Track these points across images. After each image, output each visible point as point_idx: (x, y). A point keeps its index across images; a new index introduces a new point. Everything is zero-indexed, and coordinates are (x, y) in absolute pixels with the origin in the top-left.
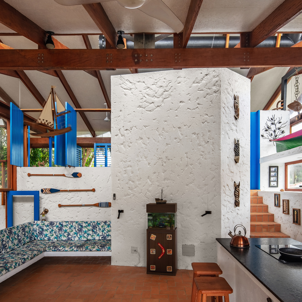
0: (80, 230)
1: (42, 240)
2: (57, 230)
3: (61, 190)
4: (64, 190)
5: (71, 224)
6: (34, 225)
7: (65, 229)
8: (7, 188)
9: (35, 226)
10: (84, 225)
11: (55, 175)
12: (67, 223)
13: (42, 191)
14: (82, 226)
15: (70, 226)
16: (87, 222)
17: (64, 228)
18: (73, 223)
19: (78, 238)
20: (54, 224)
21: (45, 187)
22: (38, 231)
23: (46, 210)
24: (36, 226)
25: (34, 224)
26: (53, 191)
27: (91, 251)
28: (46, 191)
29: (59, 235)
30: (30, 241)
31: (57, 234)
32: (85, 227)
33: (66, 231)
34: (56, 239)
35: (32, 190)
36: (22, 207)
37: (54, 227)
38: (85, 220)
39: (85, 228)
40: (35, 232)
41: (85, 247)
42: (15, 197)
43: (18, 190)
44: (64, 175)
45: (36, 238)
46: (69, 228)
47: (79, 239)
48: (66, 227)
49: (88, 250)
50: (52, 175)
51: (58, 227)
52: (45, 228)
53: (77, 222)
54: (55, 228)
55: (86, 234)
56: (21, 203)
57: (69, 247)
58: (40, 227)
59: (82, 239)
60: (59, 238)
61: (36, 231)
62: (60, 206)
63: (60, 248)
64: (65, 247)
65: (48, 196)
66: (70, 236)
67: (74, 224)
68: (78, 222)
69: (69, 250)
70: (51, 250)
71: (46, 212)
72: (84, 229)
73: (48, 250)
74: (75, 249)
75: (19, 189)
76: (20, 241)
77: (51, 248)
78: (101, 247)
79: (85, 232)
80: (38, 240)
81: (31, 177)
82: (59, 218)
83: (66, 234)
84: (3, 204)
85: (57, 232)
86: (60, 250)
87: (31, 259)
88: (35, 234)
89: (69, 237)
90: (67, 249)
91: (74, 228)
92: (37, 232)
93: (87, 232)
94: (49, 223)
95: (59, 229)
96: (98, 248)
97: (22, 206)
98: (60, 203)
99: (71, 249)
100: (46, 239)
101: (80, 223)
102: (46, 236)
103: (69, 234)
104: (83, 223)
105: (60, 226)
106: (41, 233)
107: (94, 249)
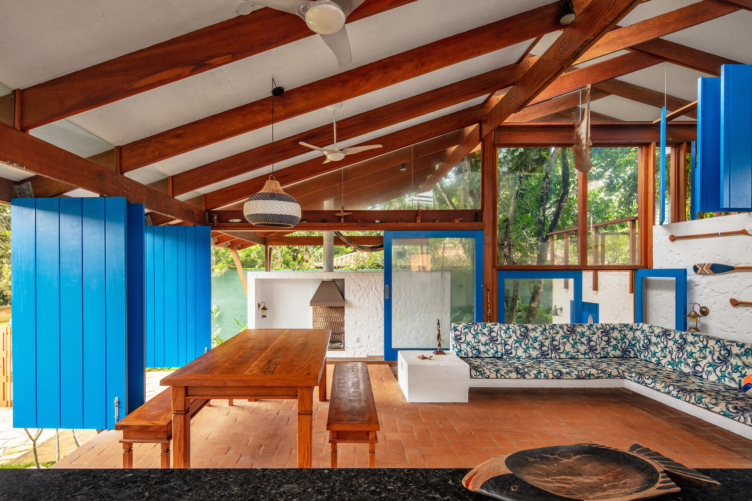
0: (724, 360)
1: (647, 361)
2: (674, 347)
3: (739, 266)
4: (744, 266)
5: (705, 342)
6: (637, 329)
7: (689, 351)
8: (637, 263)
9: (638, 333)
10: (735, 350)
11: (723, 234)
12: (696, 338)
13: (696, 269)
14: (729, 352)
15: (701, 345)
16: (743, 346)
17: (689, 348)
18: (710, 341)
19: (717, 378)
20: (669, 335)
21: (702, 261)
22: (642, 342)
23: (704, 310)
24: (641, 332)
25: (639, 328)
26: (717, 269)
27: (708, 409)
28: (704, 269)
29: (677, 360)
30: (623, 357)
31: (673, 357)
32: (737, 355)
33: (691, 355)
34: (670, 366)
35: (678, 268)
36: (662, 300)
37: (669, 342)
38: (740, 339)
39: (738, 358)
40: (638, 344)
41: (695, 395)
42: (649, 280)
43: (654, 268)
44: (744, 232)
45: (638, 354)
46: (699, 349)
47: (719, 380)
48: (692, 346)
49: (701, 405)
50: (716, 235)
51: (676, 342)
52: (654, 339)
53: (718, 341)
54: (671, 343)
55: (738, 374)
56: (659, 292)
57: (663, 385)
58: (646, 337)
59: (727, 382)
60: (677, 365)
61: (639, 341)
62: (735, 303)
63: (646, 381)
64: (655, 382)
65: (709, 280)
66: (698, 368)
67: (712, 343)
68: (721, 341)
69: (662, 390)
70: (633, 379)
71: (705, 312)
72: (734, 361)
73: (628, 378)
74: (675, 393)
75: (656, 265)
76: (592, 349)
77: (634, 375)
78: (735, 411)
79: (736, 369)
80: (641, 360)
81: (677, 242)
82: (732, 330)
83: (690, 361)
84: (632, 291)
85: (674, 353)
86: (646, 384)
87: (578, 378)
88: (638, 348)
89: (696, 368)
90: (658, 386)
91: (710, 352)
92: (641, 345)
93: (740, 369)
94: (661, 330)
95: (678, 347)
96: (728, 409)
97: (661, 296)
98: (735, 297)
99: (667, 390)
100: (654, 360)
101: (726, 343)
102: (654, 354)
103: (696, 364)
104: (735, 344)
105: (680, 341)
106: (646, 348)
107: (717, 409)
